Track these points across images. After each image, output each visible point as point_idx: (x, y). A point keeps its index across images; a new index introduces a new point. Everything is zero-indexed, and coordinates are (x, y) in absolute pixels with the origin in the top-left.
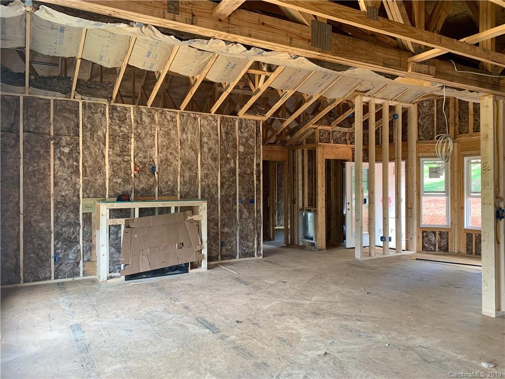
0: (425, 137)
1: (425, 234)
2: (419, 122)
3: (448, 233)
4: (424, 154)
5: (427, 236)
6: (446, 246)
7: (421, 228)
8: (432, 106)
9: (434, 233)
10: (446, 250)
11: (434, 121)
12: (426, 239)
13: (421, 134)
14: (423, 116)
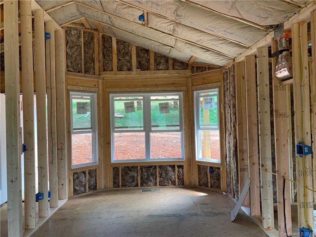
0: (74, 69)
1: (76, 176)
2: (67, 50)
3: (96, 170)
4: (73, 88)
5: (78, 178)
6: (95, 184)
7: (72, 170)
8: (79, 37)
9: (84, 173)
10: (95, 188)
11: (81, 53)
12: (77, 181)
13: (70, 64)
14: (71, 45)
